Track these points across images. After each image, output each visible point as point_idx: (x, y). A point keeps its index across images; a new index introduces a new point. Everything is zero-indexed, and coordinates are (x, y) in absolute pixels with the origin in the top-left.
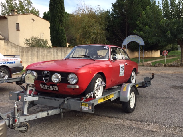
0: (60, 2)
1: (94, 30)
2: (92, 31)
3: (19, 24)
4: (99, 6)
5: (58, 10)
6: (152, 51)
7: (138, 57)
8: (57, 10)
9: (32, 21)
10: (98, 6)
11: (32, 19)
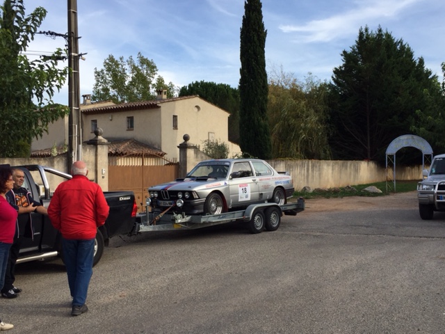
0: (260, 75)
1: (305, 124)
2: (302, 125)
3: (176, 116)
4: (311, 74)
5: (259, 91)
6: (419, 167)
7: (392, 179)
8: (256, 91)
9: (196, 110)
10: (309, 76)
11: (197, 107)
